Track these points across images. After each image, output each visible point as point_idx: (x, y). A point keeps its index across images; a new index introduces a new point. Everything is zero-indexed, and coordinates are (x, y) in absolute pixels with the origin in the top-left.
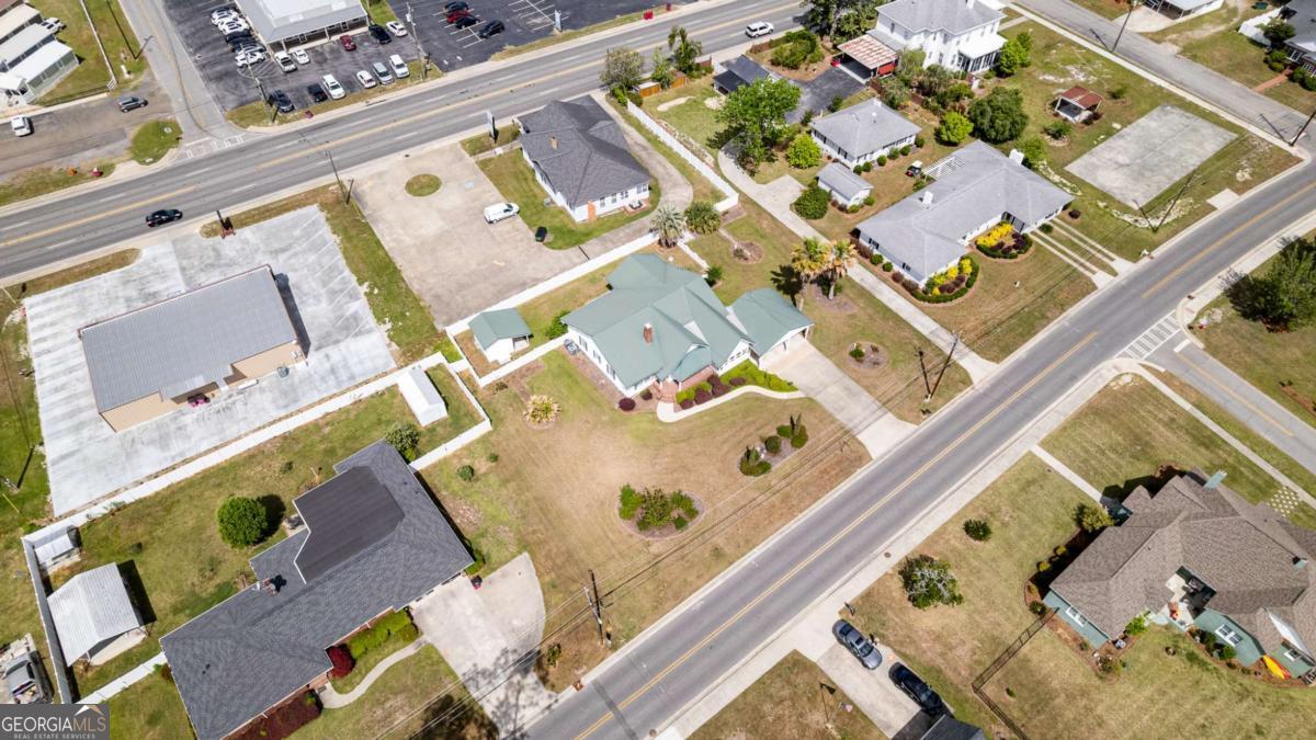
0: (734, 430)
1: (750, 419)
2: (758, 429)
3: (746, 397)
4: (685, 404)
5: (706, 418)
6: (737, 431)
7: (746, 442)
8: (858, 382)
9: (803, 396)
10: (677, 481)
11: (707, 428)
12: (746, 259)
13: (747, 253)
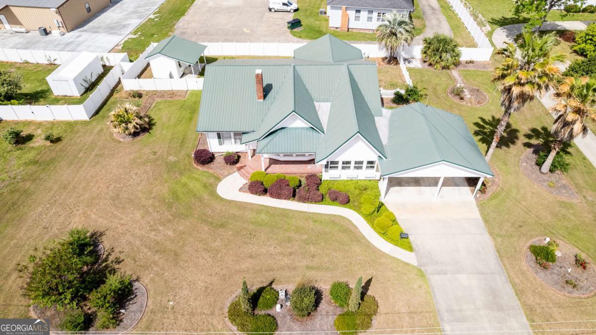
0: (279, 250)
1: (312, 248)
2: (308, 268)
3: (334, 221)
4: (258, 187)
5: (263, 216)
6: (280, 254)
7: (276, 275)
8: (520, 293)
9: (414, 262)
10: (146, 267)
11: (251, 227)
12: (462, 99)
13: (467, 94)
